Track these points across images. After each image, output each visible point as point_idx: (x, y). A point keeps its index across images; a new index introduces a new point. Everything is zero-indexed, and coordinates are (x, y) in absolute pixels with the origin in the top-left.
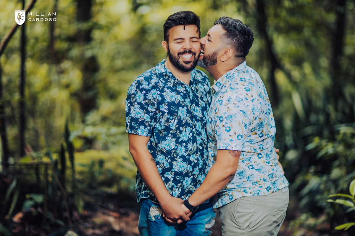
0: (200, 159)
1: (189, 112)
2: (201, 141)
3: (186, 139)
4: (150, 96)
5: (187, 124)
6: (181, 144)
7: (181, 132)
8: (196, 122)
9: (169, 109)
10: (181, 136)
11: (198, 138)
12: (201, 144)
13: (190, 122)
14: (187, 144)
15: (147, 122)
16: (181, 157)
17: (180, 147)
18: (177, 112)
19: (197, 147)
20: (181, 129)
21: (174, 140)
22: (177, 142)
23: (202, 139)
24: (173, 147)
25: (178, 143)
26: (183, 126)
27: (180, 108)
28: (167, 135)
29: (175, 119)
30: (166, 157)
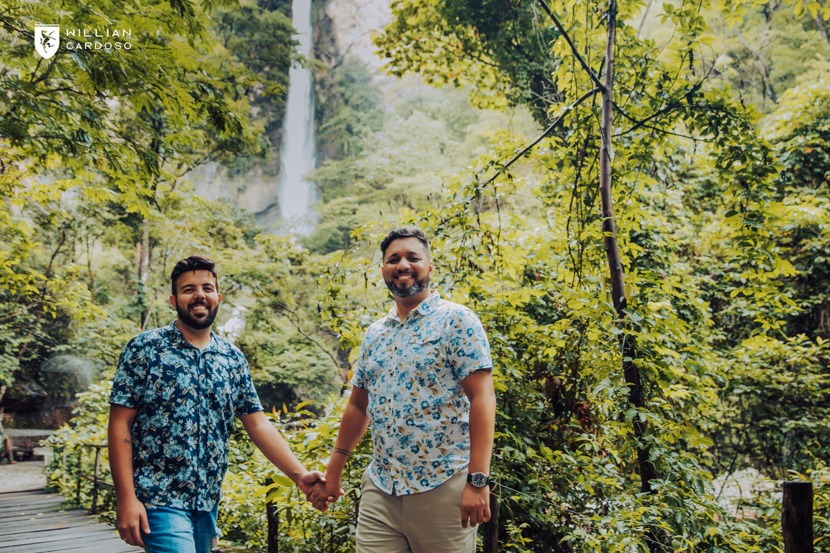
0: (201, 444)
1: (193, 380)
2: (205, 423)
3: (185, 414)
4: (141, 355)
5: (189, 396)
6: (177, 420)
7: (178, 405)
8: (202, 398)
9: (164, 373)
10: (178, 410)
11: (203, 418)
12: (205, 427)
13: (195, 394)
14: (185, 421)
15: (129, 387)
16: (174, 438)
17: (174, 425)
18: (175, 379)
19: (199, 430)
20: (179, 400)
21: (167, 414)
22: (171, 417)
23: (207, 420)
24: (165, 424)
25: (173, 418)
26: (182, 397)
27: (181, 375)
28: (158, 409)
29: (171, 386)
30: (155, 437)
